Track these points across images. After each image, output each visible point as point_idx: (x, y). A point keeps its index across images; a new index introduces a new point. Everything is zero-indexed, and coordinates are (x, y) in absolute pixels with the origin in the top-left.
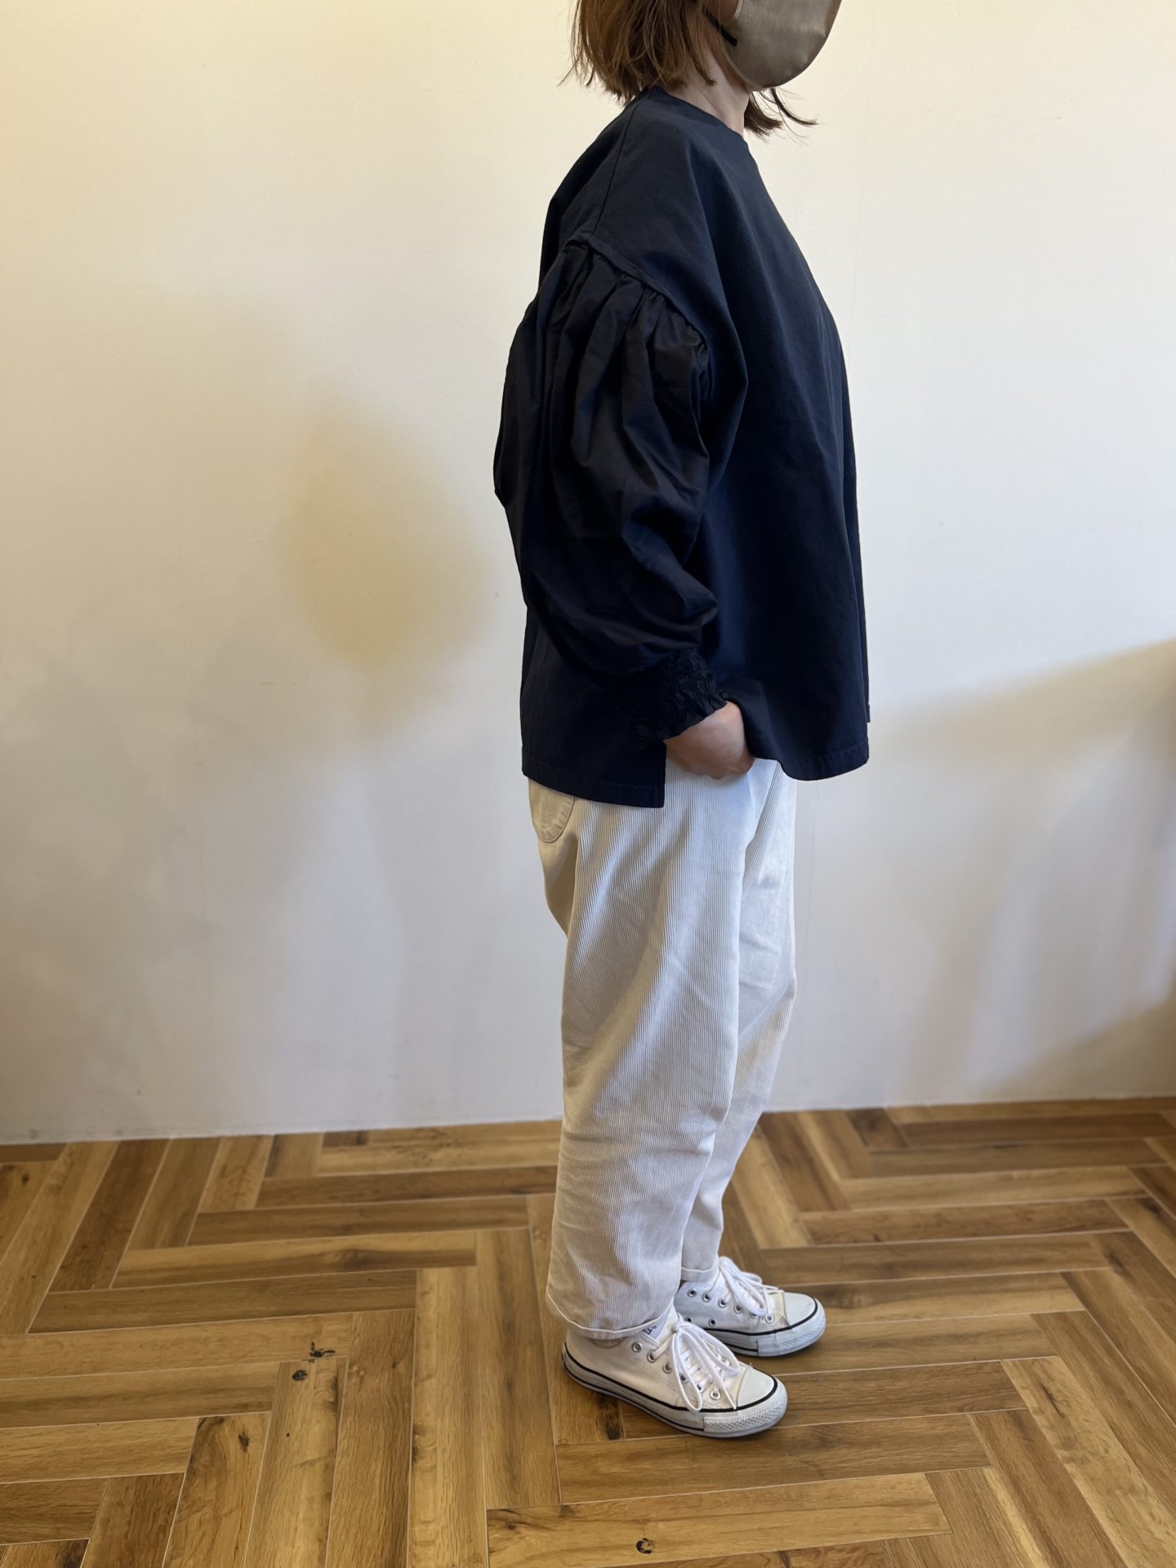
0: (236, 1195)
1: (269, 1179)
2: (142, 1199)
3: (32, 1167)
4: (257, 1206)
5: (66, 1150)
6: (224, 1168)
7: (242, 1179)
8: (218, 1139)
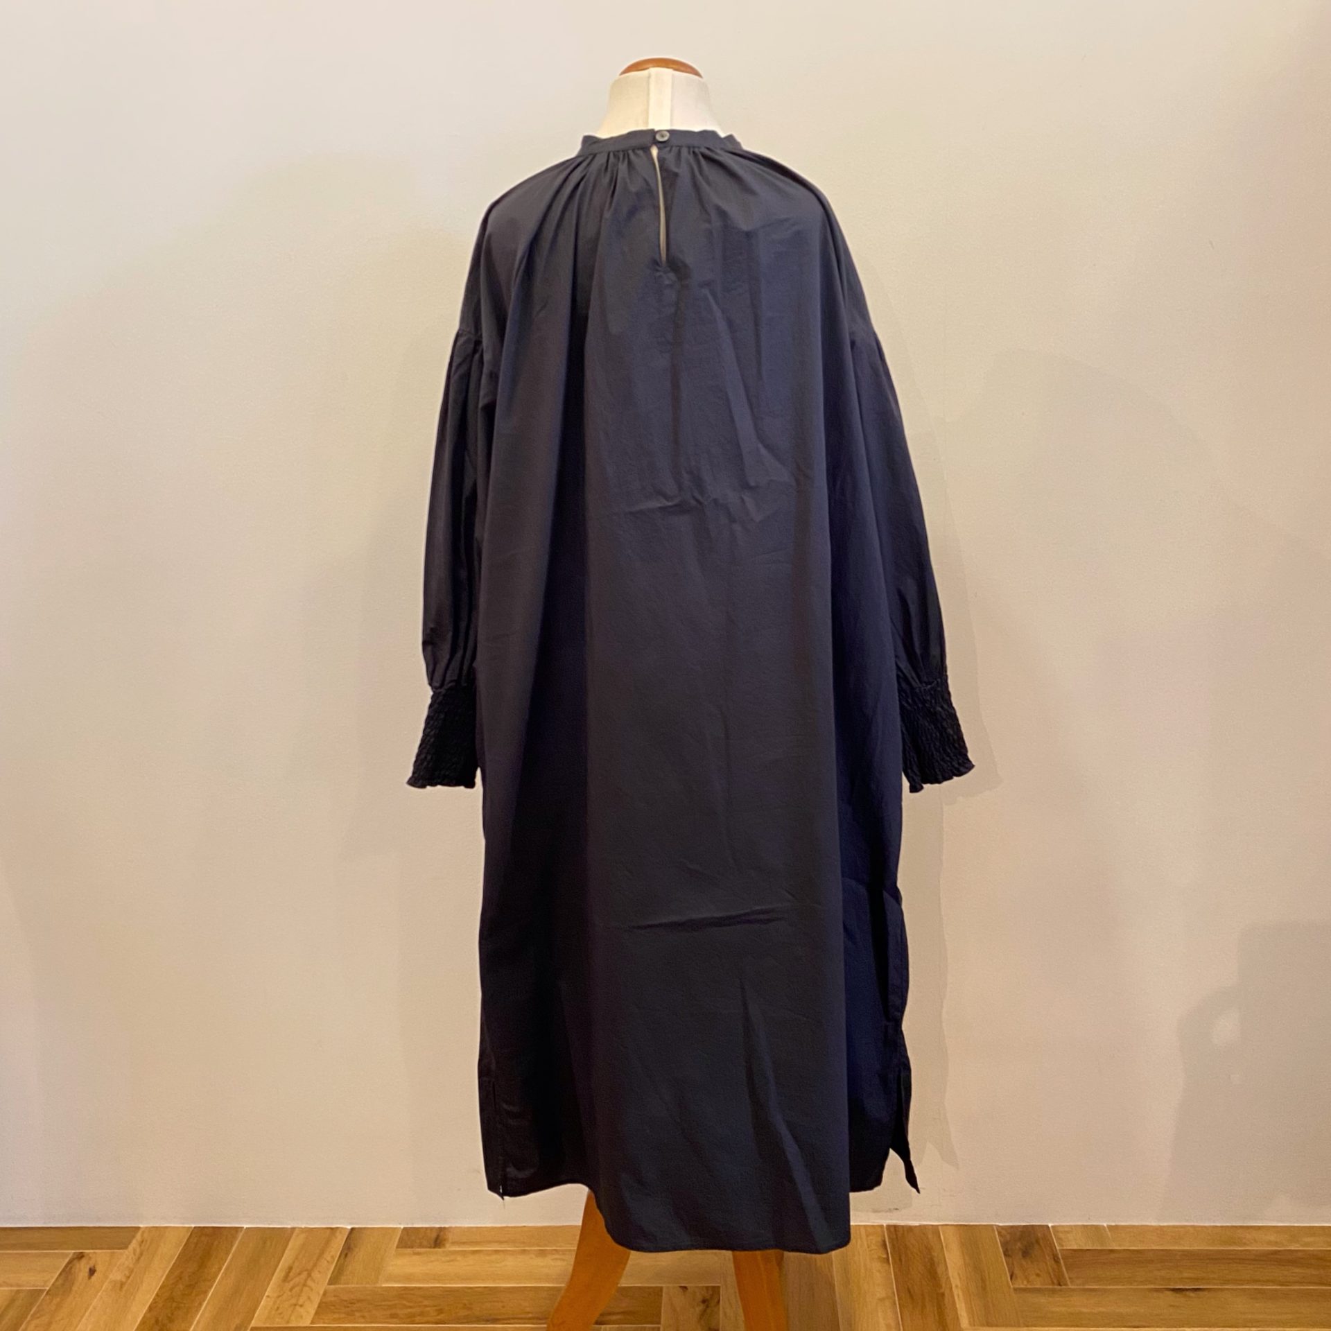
0: (295, 1305)
1: (332, 1287)
2: (200, 1304)
3: (99, 1257)
4: (312, 1323)
5: (138, 1236)
6: (290, 1268)
7: (305, 1285)
8: (293, 1229)
